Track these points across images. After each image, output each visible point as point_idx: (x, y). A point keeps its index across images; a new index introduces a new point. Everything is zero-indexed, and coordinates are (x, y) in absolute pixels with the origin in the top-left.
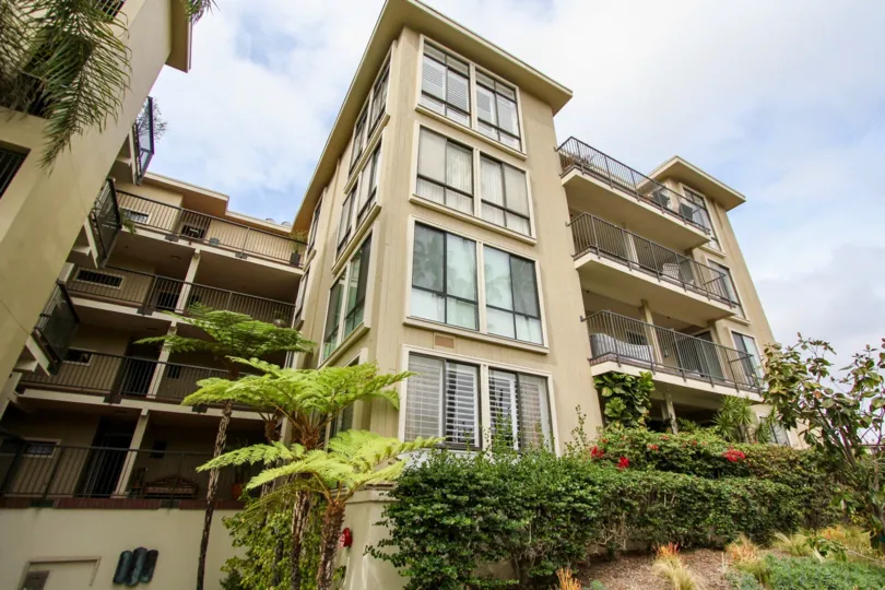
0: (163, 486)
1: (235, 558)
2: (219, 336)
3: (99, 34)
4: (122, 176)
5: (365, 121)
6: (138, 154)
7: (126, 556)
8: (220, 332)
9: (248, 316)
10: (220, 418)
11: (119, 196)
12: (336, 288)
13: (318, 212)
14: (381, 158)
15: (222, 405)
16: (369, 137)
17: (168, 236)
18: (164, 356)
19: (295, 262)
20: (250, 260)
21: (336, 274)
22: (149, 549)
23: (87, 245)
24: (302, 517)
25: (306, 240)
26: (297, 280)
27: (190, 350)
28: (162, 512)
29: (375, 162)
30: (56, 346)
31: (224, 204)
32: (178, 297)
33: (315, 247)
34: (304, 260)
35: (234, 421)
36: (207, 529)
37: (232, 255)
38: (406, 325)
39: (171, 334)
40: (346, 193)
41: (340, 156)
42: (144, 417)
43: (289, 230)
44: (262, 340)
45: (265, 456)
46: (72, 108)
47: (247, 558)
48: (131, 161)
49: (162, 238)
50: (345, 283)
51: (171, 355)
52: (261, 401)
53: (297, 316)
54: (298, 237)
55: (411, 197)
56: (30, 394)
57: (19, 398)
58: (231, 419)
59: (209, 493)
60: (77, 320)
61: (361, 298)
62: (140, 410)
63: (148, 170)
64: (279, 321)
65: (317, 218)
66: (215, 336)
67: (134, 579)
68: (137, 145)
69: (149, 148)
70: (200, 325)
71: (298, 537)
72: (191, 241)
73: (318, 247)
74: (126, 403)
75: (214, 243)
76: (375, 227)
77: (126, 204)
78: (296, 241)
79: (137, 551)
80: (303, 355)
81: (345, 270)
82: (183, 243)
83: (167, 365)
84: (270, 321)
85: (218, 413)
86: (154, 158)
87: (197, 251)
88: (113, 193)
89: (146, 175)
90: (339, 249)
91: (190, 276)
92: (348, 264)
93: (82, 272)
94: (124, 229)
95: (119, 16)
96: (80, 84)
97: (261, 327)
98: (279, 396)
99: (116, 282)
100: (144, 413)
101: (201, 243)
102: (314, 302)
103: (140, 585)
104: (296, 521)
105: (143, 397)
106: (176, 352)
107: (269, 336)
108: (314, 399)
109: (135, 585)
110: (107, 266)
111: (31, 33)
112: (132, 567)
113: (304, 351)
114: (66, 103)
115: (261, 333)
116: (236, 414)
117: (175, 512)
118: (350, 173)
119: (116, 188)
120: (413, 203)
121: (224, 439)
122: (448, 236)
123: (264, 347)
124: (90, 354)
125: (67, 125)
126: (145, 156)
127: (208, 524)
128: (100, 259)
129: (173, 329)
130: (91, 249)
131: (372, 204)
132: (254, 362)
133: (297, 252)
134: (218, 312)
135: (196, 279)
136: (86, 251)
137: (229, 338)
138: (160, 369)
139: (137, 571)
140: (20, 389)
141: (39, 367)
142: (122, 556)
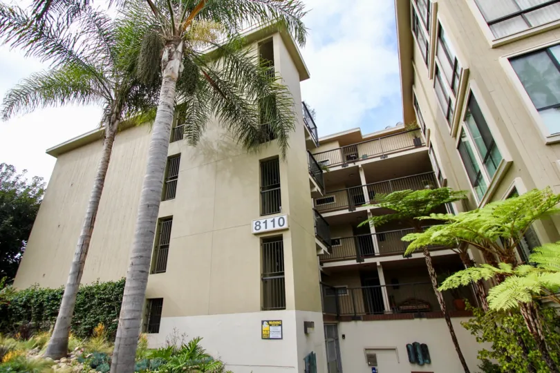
0: (407, 305)
1: (484, 350)
2: (398, 208)
3: (275, 88)
4: (311, 146)
5: (418, 23)
6: (311, 132)
7: (409, 346)
8: (397, 206)
9: (409, 190)
10: (424, 258)
11: (315, 157)
12: (461, 146)
13: (416, 104)
14: (446, 36)
15: (421, 250)
16: (428, 29)
17: (343, 165)
18: (373, 230)
19: (418, 143)
20: (390, 157)
21: (455, 136)
22: (421, 343)
23: (315, 187)
24: (533, 319)
25: (418, 126)
26: (426, 154)
27: (386, 223)
28: (417, 320)
29: (443, 42)
30: (326, 240)
31: (359, 133)
32: (363, 195)
33: (427, 127)
34: (424, 140)
35: (433, 258)
37: (379, 159)
38: (549, 144)
39: (370, 217)
40: (432, 78)
41: (412, 58)
42: (379, 266)
43: (403, 127)
44: (426, 202)
45: (483, 275)
46: (281, 128)
47: (493, 351)
48: (310, 138)
49: (340, 168)
50: (468, 139)
51: (376, 228)
52: (448, 241)
53: (439, 178)
54: (412, 127)
55: (492, 44)
56: (327, 265)
57: (323, 268)
58: (431, 257)
59: (442, 307)
60: (328, 224)
61: (489, 143)
62: (376, 263)
63: (319, 137)
64: (428, 186)
65: (418, 108)
66: (396, 209)
67: (421, 362)
68: (309, 128)
69: (313, 126)
70: (384, 206)
71: (537, 334)
72: (354, 162)
73: (430, 125)
74: (367, 261)
75: (365, 158)
76: (472, 85)
77: (319, 159)
78: (410, 131)
79: (414, 344)
80: (460, 202)
81: (462, 130)
82: (351, 165)
83: (377, 235)
84: (423, 188)
85: (421, 255)
86: (318, 129)
87: (360, 166)
88: (311, 156)
89: (319, 140)
90: (448, 118)
91: (364, 182)
92: (462, 124)
93: (317, 201)
94: (324, 172)
95: (276, 75)
96: (279, 115)
97: (422, 194)
98: (465, 233)
99: (332, 200)
100: (378, 264)
101: (358, 161)
102: (448, 163)
103: (426, 365)
104: (528, 321)
105: (373, 256)
106: (378, 226)
107: (429, 197)
108: (495, 228)
109: (423, 365)
110: (327, 193)
111: (256, 107)
112: (416, 355)
113: (459, 199)
114: (279, 127)
115: (423, 197)
116: (433, 254)
117: (424, 320)
118: (427, 63)
119: (312, 153)
120: (495, 47)
121: (433, 271)
122: (551, 49)
123: (429, 206)
124: (338, 240)
125: (283, 137)
126: (313, 131)
128: (322, 191)
129: (369, 213)
130: (317, 188)
131: (459, 72)
132: (433, 216)
133: (416, 137)
134: (390, 194)
135: (367, 181)
136: (315, 190)
137: (404, 208)
138: (374, 238)
139: (420, 357)
140: (321, 264)
141: (324, 251)
142: (407, 346)
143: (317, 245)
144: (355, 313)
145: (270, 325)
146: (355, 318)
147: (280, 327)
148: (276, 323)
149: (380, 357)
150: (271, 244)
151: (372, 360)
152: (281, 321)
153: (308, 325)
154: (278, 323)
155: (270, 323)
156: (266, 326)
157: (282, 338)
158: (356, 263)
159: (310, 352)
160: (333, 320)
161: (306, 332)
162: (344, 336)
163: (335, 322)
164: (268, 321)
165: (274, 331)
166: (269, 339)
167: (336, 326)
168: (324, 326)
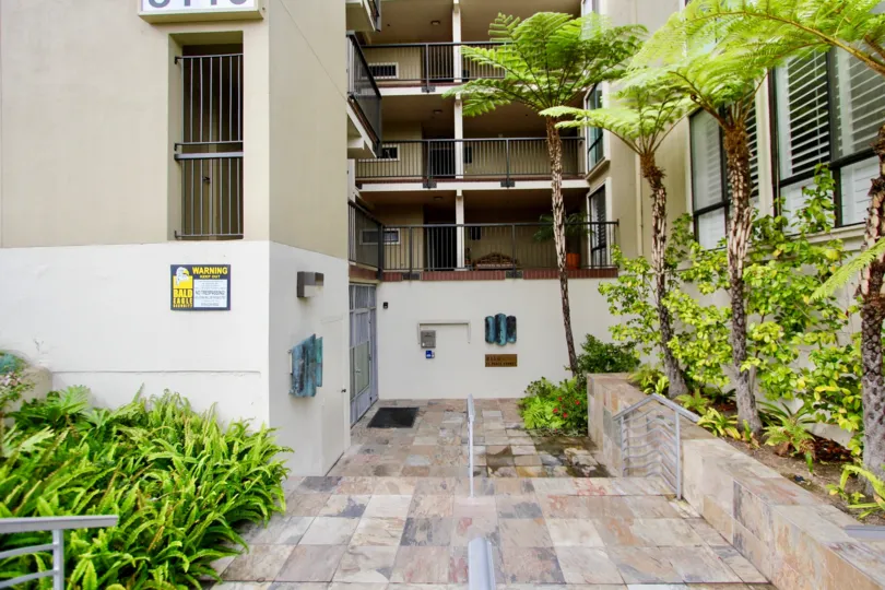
7: (491, 321)
18: (459, 133)
22: (507, 315)
28: (509, 282)
32: (453, 64)
36: (565, 297)
39: (458, 109)
42: (460, 198)
56: (367, 188)
57: (361, 193)
59: (560, 261)
62: (455, 192)
67: (503, 341)
74: (442, 186)
79: (497, 316)
83: (465, 142)
87: (456, 2)
91: (457, 35)
99: (392, 71)
100: (459, 194)
103: (508, 344)
105: (452, 178)
109: (505, 344)
112: (498, 330)
117: (520, 282)
127: (565, 291)
129: (458, 101)
138: (459, 148)
139: (503, 334)
140: (359, 184)
141: (366, 145)
142: (486, 320)
143: (349, 119)
144: (411, 268)
145: (196, 277)
146: (409, 276)
147: (225, 281)
148: (212, 271)
149: (442, 337)
150: (206, 61)
151: (428, 340)
152: (229, 267)
153: (306, 281)
154: (220, 271)
155: (195, 270)
156: (182, 279)
157: (228, 308)
158: (423, 189)
159: (308, 336)
160: (372, 279)
161: (300, 294)
162: (386, 305)
163: (375, 281)
164: (189, 268)
165: (207, 292)
166: (194, 309)
167: (374, 287)
168: (351, 288)
